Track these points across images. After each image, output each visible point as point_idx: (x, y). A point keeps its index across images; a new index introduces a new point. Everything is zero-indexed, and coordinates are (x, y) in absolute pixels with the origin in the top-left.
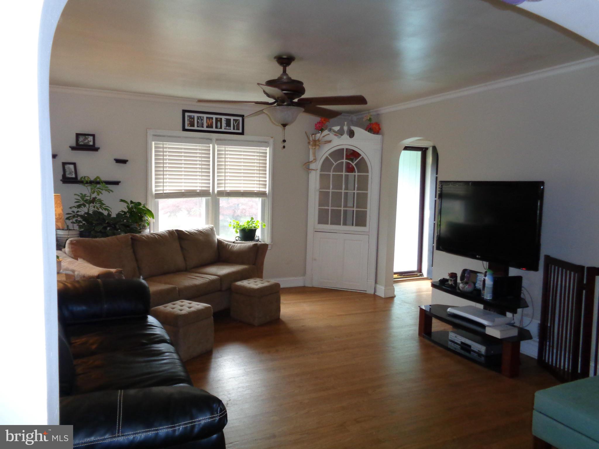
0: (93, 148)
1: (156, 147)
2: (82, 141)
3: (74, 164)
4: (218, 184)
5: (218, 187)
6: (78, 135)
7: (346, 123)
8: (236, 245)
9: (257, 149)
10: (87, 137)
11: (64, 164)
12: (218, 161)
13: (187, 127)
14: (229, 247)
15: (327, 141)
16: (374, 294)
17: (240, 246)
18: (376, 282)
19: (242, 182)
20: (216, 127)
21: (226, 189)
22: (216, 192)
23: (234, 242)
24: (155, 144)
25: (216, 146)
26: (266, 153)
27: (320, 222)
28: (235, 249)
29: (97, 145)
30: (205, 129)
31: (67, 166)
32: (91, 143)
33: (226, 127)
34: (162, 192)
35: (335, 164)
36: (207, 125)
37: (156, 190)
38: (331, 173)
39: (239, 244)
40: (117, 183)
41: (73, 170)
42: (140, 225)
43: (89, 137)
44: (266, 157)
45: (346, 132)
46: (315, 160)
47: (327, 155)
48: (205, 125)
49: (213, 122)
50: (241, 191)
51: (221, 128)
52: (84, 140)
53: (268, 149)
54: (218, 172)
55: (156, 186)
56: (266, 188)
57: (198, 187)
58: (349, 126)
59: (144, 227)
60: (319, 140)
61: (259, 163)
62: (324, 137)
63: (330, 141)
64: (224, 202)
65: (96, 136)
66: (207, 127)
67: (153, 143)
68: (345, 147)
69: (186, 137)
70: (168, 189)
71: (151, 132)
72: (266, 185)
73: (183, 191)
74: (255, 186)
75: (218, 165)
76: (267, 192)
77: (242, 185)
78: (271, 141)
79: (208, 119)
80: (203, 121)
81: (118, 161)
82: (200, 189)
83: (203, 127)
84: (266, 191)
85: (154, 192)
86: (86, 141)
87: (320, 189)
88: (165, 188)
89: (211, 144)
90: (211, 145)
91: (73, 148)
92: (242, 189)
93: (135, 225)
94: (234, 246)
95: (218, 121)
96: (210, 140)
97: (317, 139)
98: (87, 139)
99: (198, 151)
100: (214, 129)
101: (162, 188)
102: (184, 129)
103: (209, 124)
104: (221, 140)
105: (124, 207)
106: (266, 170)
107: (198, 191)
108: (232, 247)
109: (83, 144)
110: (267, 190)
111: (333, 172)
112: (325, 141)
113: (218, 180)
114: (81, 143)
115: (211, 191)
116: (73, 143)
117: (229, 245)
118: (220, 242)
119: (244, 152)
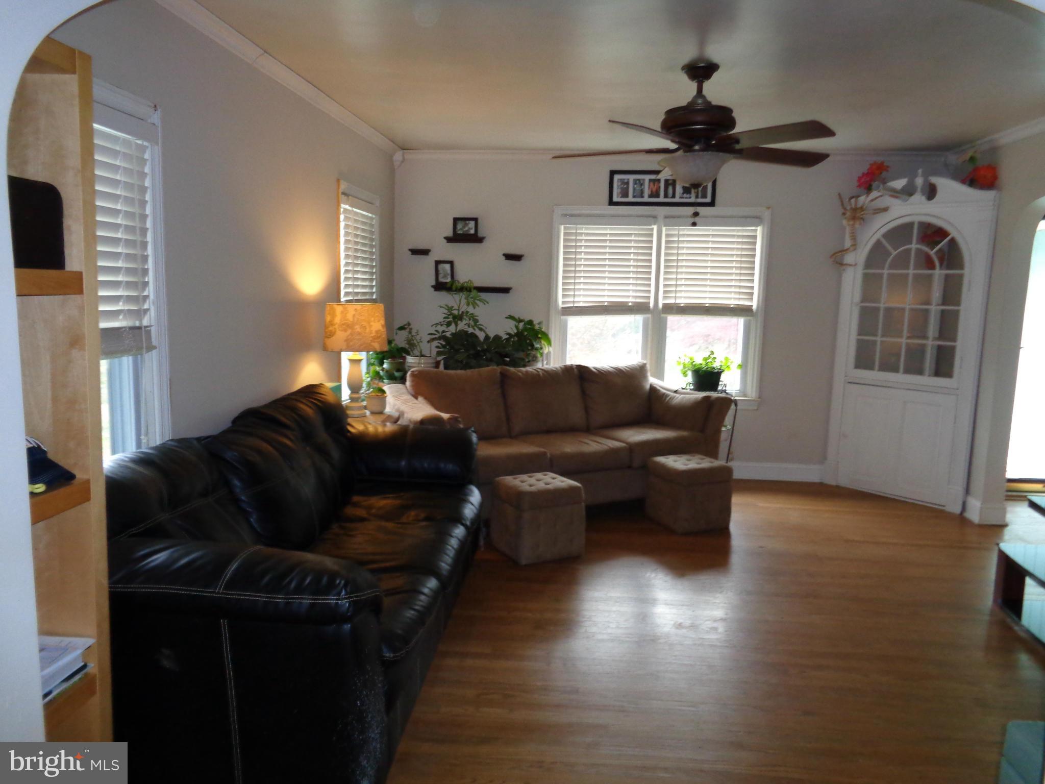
0: (476, 239)
1: (565, 234)
2: (461, 229)
3: (451, 263)
4: (665, 292)
5: (665, 298)
6: (456, 220)
7: (920, 171)
8: (677, 395)
9: (738, 231)
10: (467, 222)
11: (437, 263)
12: (666, 254)
13: (615, 199)
14: (665, 399)
15: (879, 209)
16: (962, 513)
17: (683, 398)
18: (967, 491)
19: (708, 289)
20: (666, 196)
21: (678, 301)
22: (660, 306)
23: (676, 392)
24: (565, 228)
25: (664, 229)
26: (755, 237)
27: (858, 365)
28: (675, 402)
29: (480, 234)
30: (646, 199)
31: (441, 266)
32: (472, 232)
33: (683, 193)
34: (572, 305)
35: (894, 253)
36: (650, 193)
37: (563, 302)
38: (886, 272)
39: (682, 396)
40: (506, 290)
41: (449, 272)
42: (528, 355)
43: (471, 222)
44: (755, 243)
45: (919, 189)
46: (854, 246)
47: (878, 236)
48: (647, 192)
49: (659, 187)
50: (704, 305)
51: (674, 196)
52: (464, 227)
53: (759, 229)
54: (666, 273)
55: (564, 296)
56: (751, 299)
57: (630, 298)
58: (926, 175)
59: (535, 359)
60: (862, 209)
61: (742, 255)
62: (872, 200)
63: (886, 209)
64: (672, 320)
65: (479, 221)
66: (650, 196)
67: (562, 227)
68: (917, 219)
69: (613, 216)
70: (582, 300)
71: (558, 211)
72: (752, 294)
73: (606, 304)
74: (733, 296)
75: (666, 261)
76: (754, 308)
77: (707, 295)
78: (767, 214)
79: (652, 184)
80: (643, 187)
81: (509, 257)
82: (634, 300)
83: (642, 197)
84: (752, 306)
85: (560, 305)
86: (466, 229)
87: (862, 302)
88: (576, 299)
89: (655, 225)
90: (655, 227)
91: (449, 240)
92: (707, 302)
93: (521, 355)
94: (675, 397)
95: (670, 184)
96: (654, 219)
97: (860, 204)
98: (466, 225)
99: (633, 238)
100: (661, 199)
101: (571, 299)
102: (611, 203)
103: (654, 189)
104: (673, 217)
105: (510, 327)
106: (753, 268)
107: (630, 304)
108: (670, 398)
109: (461, 232)
110: (754, 304)
111: (891, 267)
112: (875, 210)
113: (665, 286)
114: (460, 232)
115: (652, 305)
116: (450, 233)
117: (667, 396)
118: (653, 389)
119: (714, 236)
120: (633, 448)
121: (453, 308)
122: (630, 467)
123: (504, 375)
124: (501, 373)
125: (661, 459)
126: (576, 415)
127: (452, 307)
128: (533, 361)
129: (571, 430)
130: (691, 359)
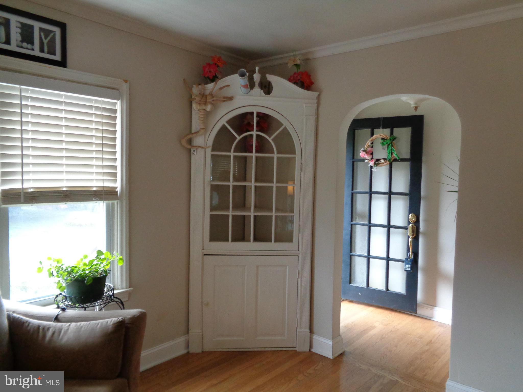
7: (257, 68)
8: (66, 325)
9: (96, 101)
14: (44, 336)
15: (227, 97)
16: (310, 350)
18: (311, 331)
19: (64, 169)
21: (25, 185)
23: (57, 319)
26: (115, 111)
27: (214, 238)
33: (22, 42)
35: (239, 138)
38: (232, 154)
44: (115, 118)
45: (257, 84)
46: (205, 129)
47: (224, 121)
50: (62, 189)
53: (119, 103)
56: (115, 180)
58: (263, 73)
60: (211, 94)
61: (103, 131)
62: (221, 88)
63: (231, 98)
68: (255, 110)
72: (115, 175)
74: (94, 177)
76: (118, 190)
77: (64, 176)
78: (125, 87)
84: (117, 187)
87: (213, 180)
92: (64, 185)
94: (60, 330)
95: (1, 24)
97: (207, 92)
106: (114, 146)
108: (53, 334)
110: (118, 185)
111: (235, 151)
112: (224, 98)
117: (46, 329)
119: (67, 104)
130: (58, 262)
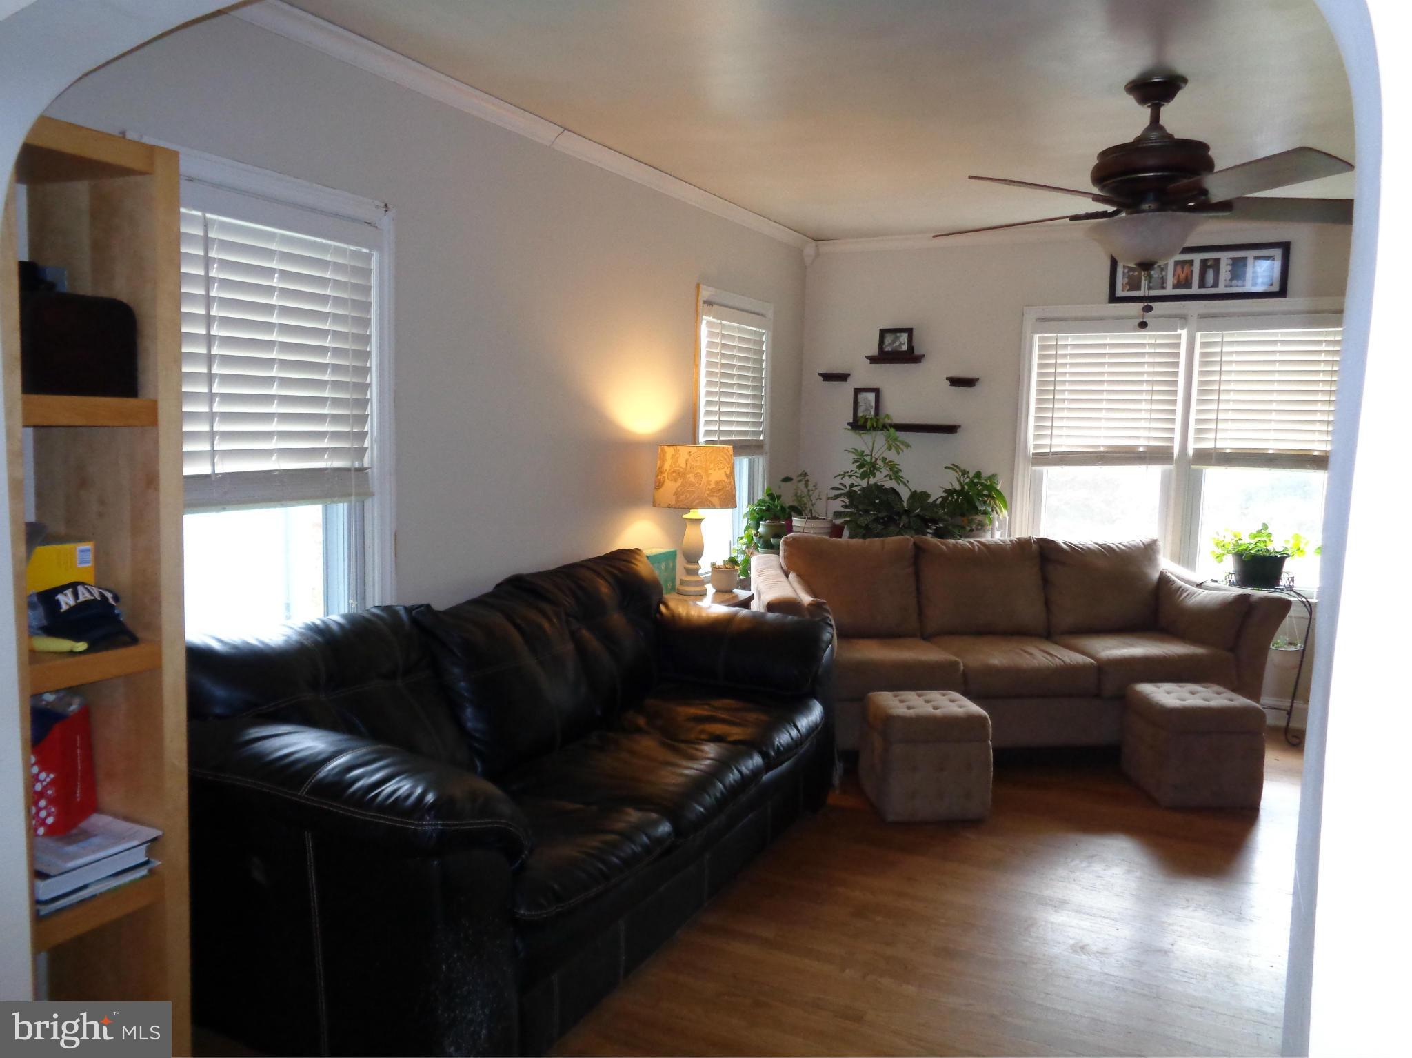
0: (910, 357)
1: (1042, 347)
2: (890, 344)
3: (877, 391)
4: (1199, 431)
5: (1198, 440)
6: (883, 333)
8: (1204, 591)
9: (1328, 334)
10: (898, 334)
11: (857, 391)
12: (1202, 373)
13: (1120, 293)
14: (1181, 595)
19: (1274, 426)
20: (1202, 284)
21: (1220, 445)
22: (1190, 452)
23: (1200, 585)
24: (1041, 339)
25: (1198, 335)
28: (1194, 600)
29: (917, 352)
30: (1169, 291)
31: (862, 396)
32: (905, 348)
33: (1232, 279)
34: (1047, 450)
36: (1175, 282)
37: (1036, 446)
39: (1207, 592)
40: (951, 429)
41: (873, 404)
42: (970, 522)
43: (903, 334)
48: (1170, 281)
49: (1192, 272)
50: (1265, 452)
51: (1216, 285)
52: (894, 342)
54: (1200, 402)
55: (1037, 437)
57: (1142, 441)
59: (981, 527)
64: (1213, 476)
65: (915, 333)
66: (1175, 287)
67: (1036, 337)
69: (1118, 318)
70: (1063, 443)
71: (1031, 315)
73: (1102, 449)
74: (1317, 436)
75: (1202, 383)
77: (1271, 436)
79: (1179, 269)
80: (1164, 273)
81: (956, 382)
82: (1146, 443)
83: (1163, 288)
85: (1032, 451)
86: (897, 343)
88: (1055, 441)
89: (1183, 328)
90: (1184, 333)
91: (873, 360)
92: (1271, 447)
93: (959, 520)
94: (1195, 593)
95: (1210, 267)
96: (1183, 319)
98: (897, 338)
99: (1147, 350)
100: (1195, 290)
101: (1047, 441)
102: (1113, 299)
103: (1183, 276)
104: (1214, 316)
105: (951, 481)
107: (1141, 449)
108: (1188, 595)
109: (890, 350)
113: (1199, 421)
114: (888, 349)
115: (1176, 452)
116: (874, 350)
117: (1184, 590)
118: (1164, 580)
119: (1283, 342)
120: (1103, 668)
121: (864, 454)
122: (1098, 695)
123: (919, 550)
124: (914, 543)
125: (1147, 689)
126: (1028, 609)
127: (863, 452)
128: (977, 529)
129: (1019, 633)
130: (1235, 536)
